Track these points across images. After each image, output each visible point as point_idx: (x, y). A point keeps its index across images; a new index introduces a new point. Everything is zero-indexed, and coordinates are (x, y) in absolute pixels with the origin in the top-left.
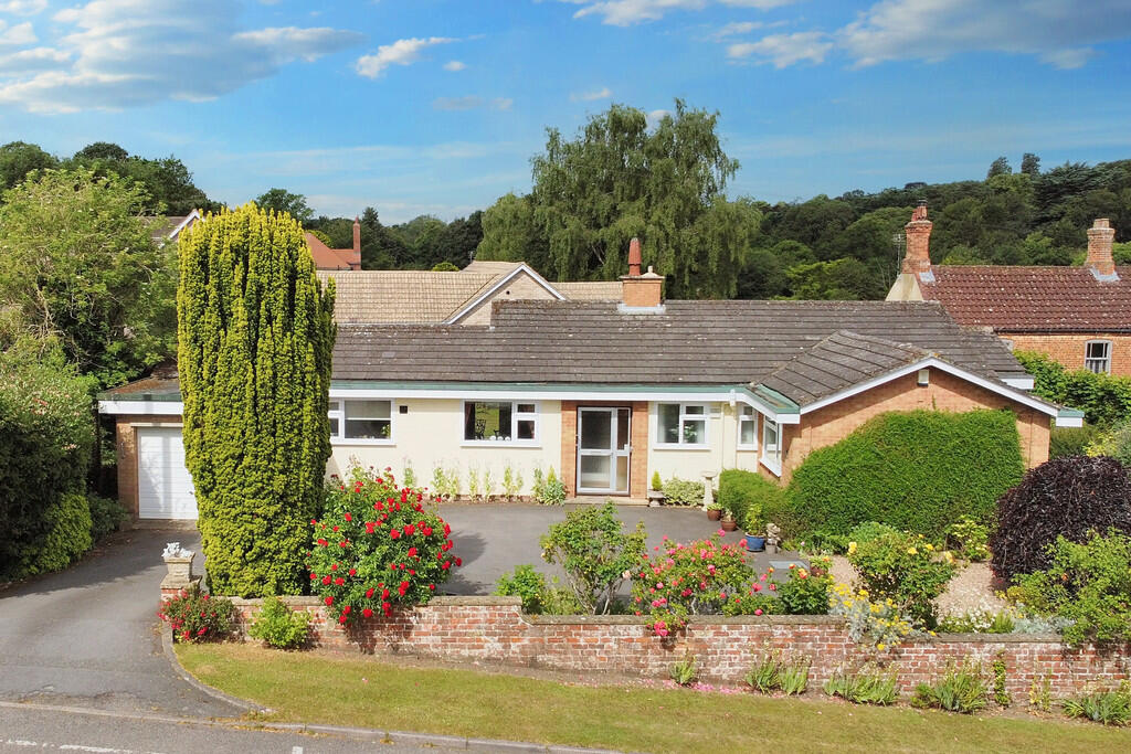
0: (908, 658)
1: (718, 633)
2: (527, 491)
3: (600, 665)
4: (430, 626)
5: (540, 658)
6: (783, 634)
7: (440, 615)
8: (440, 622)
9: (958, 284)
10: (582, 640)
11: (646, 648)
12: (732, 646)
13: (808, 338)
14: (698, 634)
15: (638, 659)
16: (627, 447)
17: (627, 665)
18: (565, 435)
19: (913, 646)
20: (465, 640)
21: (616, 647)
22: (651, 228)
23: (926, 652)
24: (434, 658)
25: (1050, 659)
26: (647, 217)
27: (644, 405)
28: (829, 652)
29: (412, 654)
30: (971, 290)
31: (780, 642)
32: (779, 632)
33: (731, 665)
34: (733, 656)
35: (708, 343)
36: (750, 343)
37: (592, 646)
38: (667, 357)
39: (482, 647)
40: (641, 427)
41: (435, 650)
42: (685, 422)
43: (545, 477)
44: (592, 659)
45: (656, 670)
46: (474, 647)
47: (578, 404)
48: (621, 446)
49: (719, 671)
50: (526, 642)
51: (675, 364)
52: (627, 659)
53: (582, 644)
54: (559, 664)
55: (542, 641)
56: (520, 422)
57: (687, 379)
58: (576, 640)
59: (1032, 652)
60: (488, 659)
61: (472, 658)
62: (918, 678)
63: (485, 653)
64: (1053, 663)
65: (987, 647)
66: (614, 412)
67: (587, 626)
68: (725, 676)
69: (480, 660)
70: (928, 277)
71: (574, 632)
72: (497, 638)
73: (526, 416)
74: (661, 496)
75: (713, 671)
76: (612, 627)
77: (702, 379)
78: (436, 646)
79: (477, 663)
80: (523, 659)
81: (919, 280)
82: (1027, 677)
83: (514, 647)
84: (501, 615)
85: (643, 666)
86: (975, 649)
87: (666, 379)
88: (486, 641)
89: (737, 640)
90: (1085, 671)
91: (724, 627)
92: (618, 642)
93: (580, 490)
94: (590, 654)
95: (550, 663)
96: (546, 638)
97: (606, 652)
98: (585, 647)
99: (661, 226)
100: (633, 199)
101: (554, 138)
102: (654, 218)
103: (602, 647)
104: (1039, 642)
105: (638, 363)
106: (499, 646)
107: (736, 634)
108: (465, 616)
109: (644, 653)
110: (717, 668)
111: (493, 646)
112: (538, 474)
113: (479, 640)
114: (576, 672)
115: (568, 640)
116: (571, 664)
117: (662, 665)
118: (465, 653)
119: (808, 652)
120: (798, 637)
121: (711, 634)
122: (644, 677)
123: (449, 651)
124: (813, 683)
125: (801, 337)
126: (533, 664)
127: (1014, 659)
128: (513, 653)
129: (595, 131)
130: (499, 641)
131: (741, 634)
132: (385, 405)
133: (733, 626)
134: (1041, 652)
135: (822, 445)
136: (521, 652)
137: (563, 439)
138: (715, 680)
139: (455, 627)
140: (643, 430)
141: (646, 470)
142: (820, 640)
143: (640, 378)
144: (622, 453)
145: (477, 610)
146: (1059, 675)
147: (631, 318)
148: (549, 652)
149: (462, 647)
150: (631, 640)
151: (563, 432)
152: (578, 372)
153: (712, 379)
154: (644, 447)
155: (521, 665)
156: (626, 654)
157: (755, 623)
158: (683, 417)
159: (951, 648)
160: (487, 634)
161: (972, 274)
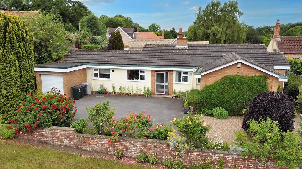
0: (191, 156)
1: (131, 144)
2: (142, 93)
3: (97, 150)
4: (49, 135)
5: (79, 147)
6: (150, 145)
7: (51, 132)
8: (51, 134)
9: (287, 41)
10: (91, 142)
11: (110, 146)
12: (135, 148)
13: (223, 54)
14: (124, 143)
15: (107, 149)
16: (168, 82)
17: (104, 151)
18: (152, 79)
19: (192, 153)
20: (59, 140)
21: (100, 145)
22: (219, 29)
23: (196, 155)
24: (51, 144)
25: (239, 161)
26: (220, 27)
27: (172, 71)
28: (165, 152)
29: (45, 142)
30: (291, 43)
31: (149, 148)
32: (149, 145)
33: (135, 153)
34: (135, 151)
35: (195, 55)
36: (206, 55)
37: (94, 144)
38: (182, 59)
39: (63, 142)
40: (171, 77)
41: (51, 142)
42: (183, 76)
43: (146, 90)
44: (94, 148)
45: (113, 153)
46: (61, 142)
47: (155, 71)
48: (166, 82)
49: (131, 155)
50: (75, 142)
51: (183, 61)
52: (104, 149)
53: (91, 143)
54: (85, 149)
55: (80, 142)
56: (141, 75)
57: (184, 65)
58: (89, 142)
59: (233, 158)
60: (65, 146)
61: (61, 145)
62: (194, 162)
63: (64, 144)
64: (240, 162)
65: (217, 155)
66: (165, 73)
67: (92, 139)
68: (133, 157)
69: (63, 146)
70: (279, 40)
71: (88, 140)
72: (67, 140)
73: (142, 74)
74: (175, 96)
75: (130, 155)
76: (99, 139)
77: (188, 65)
78: (51, 141)
79: (62, 146)
80: (75, 146)
81: (276, 40)
82: (231, 166)
83: (72, 143)
84: (68, 133)
85: (109, 151)
86: (213, 155)
87: (178, 65)
88: (64, 141)
89: (136, 146)
90: (252, 166)
91: (132, 142)
92: (101, 144)
93: (156, 93)
94: (93, 146)
95: (82, 148)
96: (81, 141)
97: (98, 146)
98: (92, 144)
99: (222, 29)
100: (217, 22)
101: (200, 9)
102: (221, 27)
103: (97, 145)
104: (235, 155)
105: (173, 60)
106: (68, 142)
107: (136, 144)
108: (58, 133)
109: (109, 147)
110: (131, 154)
111: (66, 142)
112: (145, 88)
113: (62, 140)
114: (90, 151)
115: (87, 142)
116: (88, 149)
117: (114, 152)
118: (59, 143)
119: (158, 152)
120: (155, 147)
121: (128, 144)
122: (109, 155)
123: (55, 142)
124: (160, 161)
125: (221, 54)
126: (77, 148)
127: (227, 160)
128: (72, 144)
129: (209, 6)
130: (68, 141)
131: (137, 144)
132: (109, 69)
133: (135, 142)
134: (236, 158)
135: (209, 84)
136: (74, 145)
137: (151, 80)
138: (130, 158)
139: (56, 136)
140: (172, 78)
141: (172, 89)
142: (162, 148)
143: (172, 64)
144: (167, 84)
145: (61, 131)
146: (242, 166)
147: (178, 49)
148: (82, 145)
149: (58, 142)
150: (105, 144)
151: (151, 78)
152: (157, 63)
153: (191, 65)
154: (172, 83)
155: (74, 148)
156: (104, 147)
157: (141, 141)
158: (182, 75)
159: (205, 154)
160: (64, 139)
161: (292, 39)
